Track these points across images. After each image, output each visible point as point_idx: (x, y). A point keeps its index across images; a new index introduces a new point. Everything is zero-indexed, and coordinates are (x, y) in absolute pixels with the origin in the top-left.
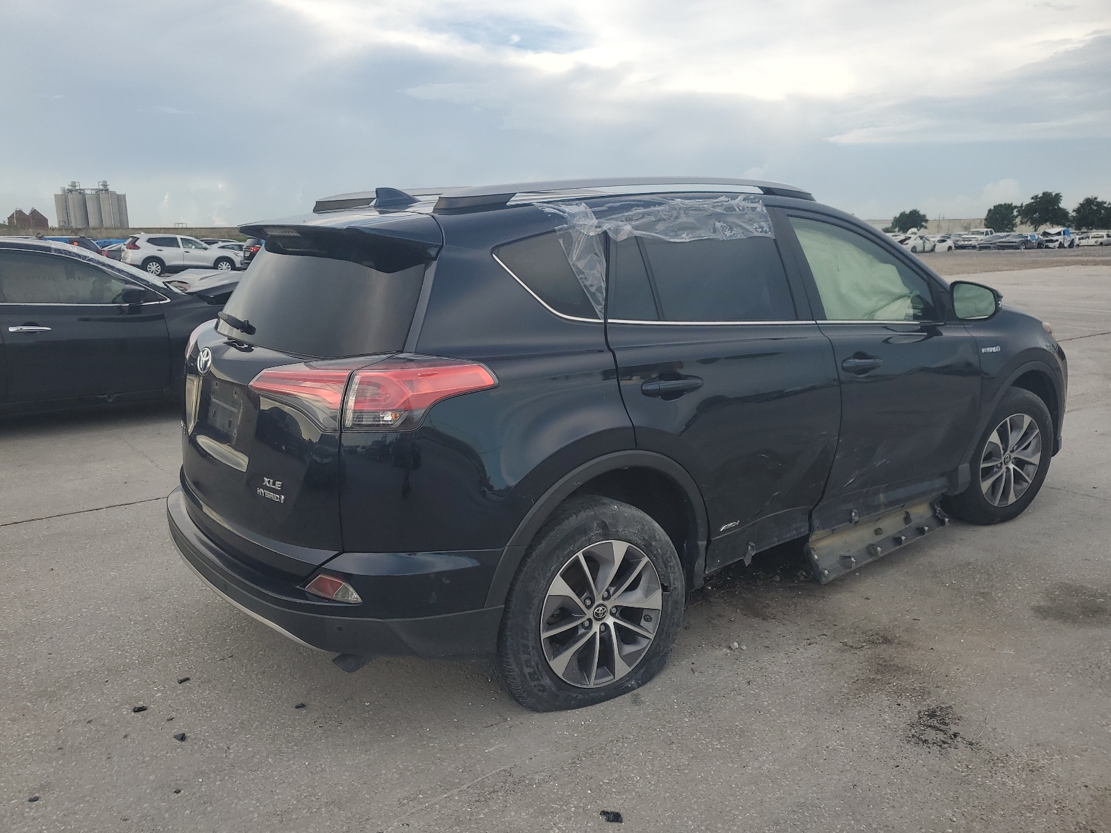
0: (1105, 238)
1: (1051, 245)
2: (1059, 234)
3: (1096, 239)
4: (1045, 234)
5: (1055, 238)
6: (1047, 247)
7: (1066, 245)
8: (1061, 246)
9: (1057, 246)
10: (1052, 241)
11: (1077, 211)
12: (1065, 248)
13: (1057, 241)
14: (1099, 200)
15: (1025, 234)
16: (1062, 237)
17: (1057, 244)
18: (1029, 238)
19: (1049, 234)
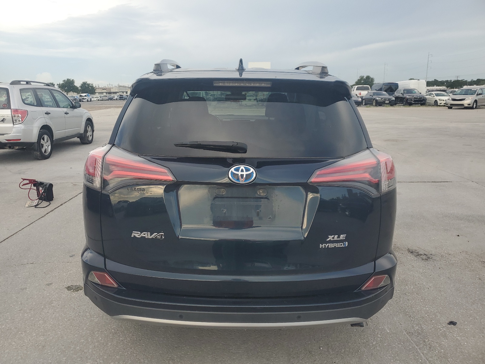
0: (99, 98)
1: (84, 100)
2: (86, 96)
3: (97, 98)
4: (81, 96)
5: (85, 98)
6: (83, 101)
7: (89, 100)
8: (88, 101)
9: (86, 101)
10: (84, 99)
11: (81, 87)
12: (89, 101)
13: (86, 99)
14: (88, 83)
15: (74, 96)
16: (87, 97)
17: (86, 100)
18: (76, 98)
19: (82, 96)
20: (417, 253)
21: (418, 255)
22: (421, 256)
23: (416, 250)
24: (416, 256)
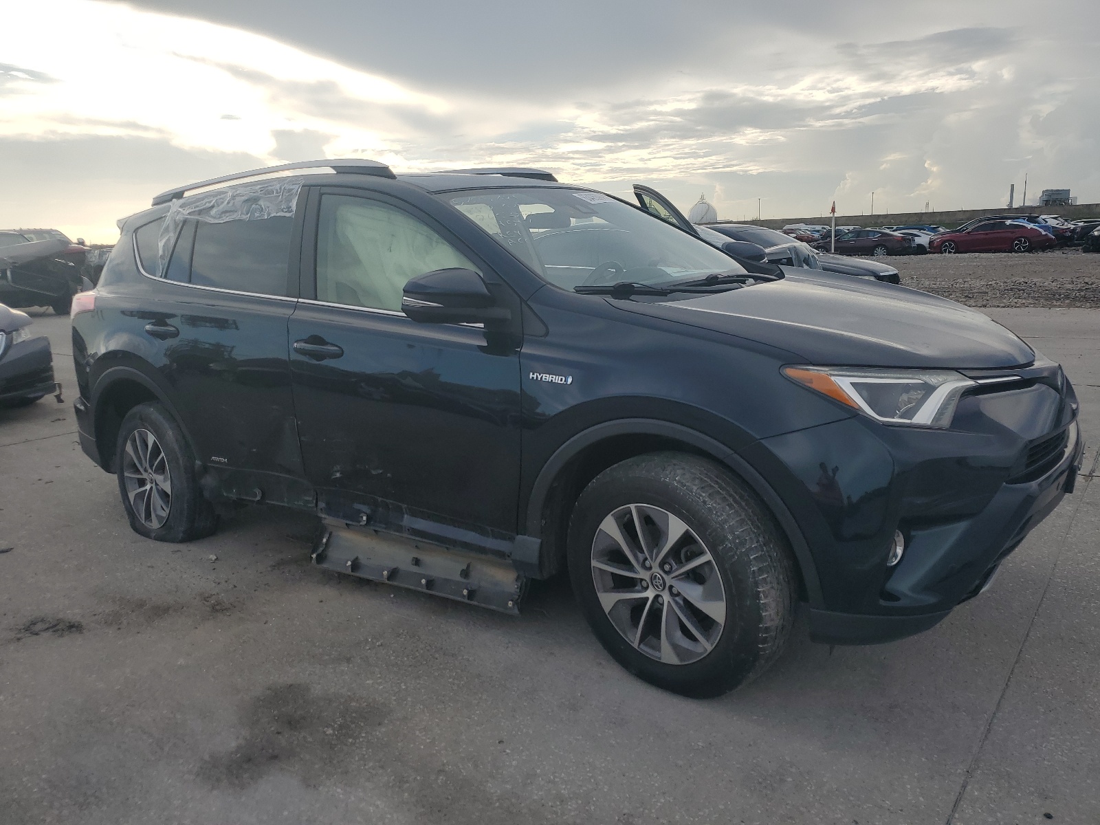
20: (58, 630)
21: (55, 626)
22: (47, 625)
23: (61, 636)
24: (59, 621)
